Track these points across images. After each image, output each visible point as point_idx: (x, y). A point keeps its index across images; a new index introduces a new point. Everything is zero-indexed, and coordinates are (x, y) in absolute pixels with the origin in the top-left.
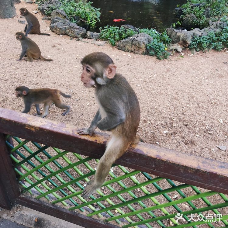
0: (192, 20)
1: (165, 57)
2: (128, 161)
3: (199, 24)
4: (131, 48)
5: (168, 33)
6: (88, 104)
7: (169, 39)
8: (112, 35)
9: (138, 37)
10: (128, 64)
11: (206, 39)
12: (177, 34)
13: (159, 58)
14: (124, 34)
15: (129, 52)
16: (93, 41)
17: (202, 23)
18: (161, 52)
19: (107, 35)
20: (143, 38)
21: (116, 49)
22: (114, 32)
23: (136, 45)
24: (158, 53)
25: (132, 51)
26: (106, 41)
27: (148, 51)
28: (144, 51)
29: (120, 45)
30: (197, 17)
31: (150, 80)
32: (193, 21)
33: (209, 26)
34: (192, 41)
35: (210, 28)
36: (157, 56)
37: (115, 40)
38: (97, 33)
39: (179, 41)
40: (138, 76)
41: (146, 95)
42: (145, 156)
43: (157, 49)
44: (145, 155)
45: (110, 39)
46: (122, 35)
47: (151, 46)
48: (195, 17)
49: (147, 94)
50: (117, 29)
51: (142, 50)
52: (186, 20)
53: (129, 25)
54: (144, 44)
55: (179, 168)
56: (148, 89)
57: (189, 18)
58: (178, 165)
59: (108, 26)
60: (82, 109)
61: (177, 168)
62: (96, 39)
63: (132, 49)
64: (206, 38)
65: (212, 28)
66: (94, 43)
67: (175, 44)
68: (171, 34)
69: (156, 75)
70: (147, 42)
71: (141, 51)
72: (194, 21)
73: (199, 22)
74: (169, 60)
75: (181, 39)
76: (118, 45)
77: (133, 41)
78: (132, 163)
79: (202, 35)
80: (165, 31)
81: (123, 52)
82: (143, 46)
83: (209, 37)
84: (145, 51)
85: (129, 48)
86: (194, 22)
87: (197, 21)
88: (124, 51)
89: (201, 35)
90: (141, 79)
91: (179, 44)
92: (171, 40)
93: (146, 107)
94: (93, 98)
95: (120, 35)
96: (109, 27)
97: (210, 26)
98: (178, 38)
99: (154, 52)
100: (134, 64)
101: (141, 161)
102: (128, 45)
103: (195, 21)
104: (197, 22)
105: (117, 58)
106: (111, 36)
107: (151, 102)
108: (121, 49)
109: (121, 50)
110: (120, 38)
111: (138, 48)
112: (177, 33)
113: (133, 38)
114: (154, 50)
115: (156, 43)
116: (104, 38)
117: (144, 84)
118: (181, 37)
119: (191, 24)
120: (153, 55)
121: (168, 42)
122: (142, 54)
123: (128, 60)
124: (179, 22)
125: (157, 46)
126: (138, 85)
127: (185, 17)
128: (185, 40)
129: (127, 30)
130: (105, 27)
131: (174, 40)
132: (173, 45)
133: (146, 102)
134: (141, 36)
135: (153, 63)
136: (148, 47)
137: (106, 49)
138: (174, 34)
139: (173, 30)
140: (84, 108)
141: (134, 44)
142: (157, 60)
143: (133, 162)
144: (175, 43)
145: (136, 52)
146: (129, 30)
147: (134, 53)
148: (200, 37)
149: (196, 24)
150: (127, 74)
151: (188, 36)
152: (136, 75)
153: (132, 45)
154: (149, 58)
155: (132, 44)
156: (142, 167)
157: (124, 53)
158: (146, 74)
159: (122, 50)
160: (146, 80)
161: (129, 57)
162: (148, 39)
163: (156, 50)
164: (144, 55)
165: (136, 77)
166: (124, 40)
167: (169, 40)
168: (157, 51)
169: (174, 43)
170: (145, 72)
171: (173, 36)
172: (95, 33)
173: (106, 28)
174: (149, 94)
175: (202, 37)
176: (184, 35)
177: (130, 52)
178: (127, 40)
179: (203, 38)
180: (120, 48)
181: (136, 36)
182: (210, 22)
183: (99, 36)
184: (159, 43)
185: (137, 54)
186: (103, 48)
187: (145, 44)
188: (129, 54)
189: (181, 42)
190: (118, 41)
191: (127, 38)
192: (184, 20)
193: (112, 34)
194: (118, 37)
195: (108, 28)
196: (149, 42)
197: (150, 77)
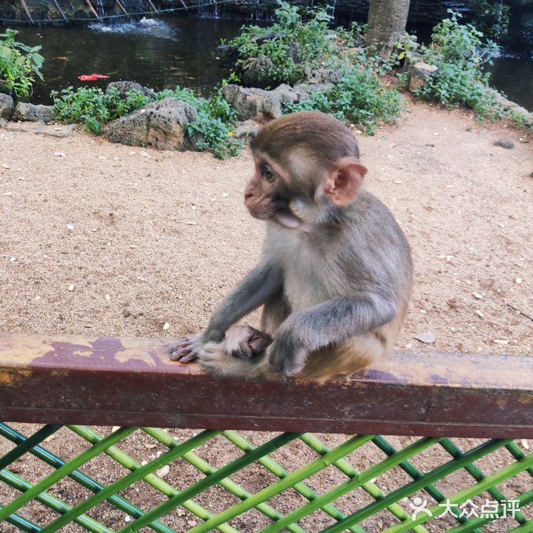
0: (265, 70)
1: (233, 154)
2: (346, 413)
3: (283, 78)
4: (147, 135)
5: (227, 97)
6: (71, 288)
7: (232, 111)
8: (86, 108)
9: (161, 108)
10: (149, 175)
11: (310, 107)
12: (248, 97)
13: (218, 157)
14: (121, 105)
15: (141, 146)
16: (38, 125)
17: (287, 74)
18: (222, 140)
19: (76, 108)
20: (173, 109)
21: (106, 143)
22: (93, 100)
23: (158, 127)
24: (215, 143)
25: (150, 144)
26: (73, 125)
27: (189, 142)
28: (179, 142)
29: (116, 132)
30: (275, 63)
31: (216, 207)
32: (267, 71)
33: (308, 80)
34: (284, 112)
35: (310, 84)
36: (213, 152)
37: (99, 120)
38: (46, 107)
39: (255, 114)
40: (184, 200)
41: (217, 244)
42: (402, 386)
43: (212, 135)
44: (400, 385)
45: (87, 117)
46: (115, 107)
47: (197, 128)
48: (271, 62)
49: (220, 240)
50: (97, 93)
51: (175, 139)
52: (250, 71)
53: (129, 82)
54: (178, 123)
55: (495, 400)
56: (218, 229)
57: (258, 65)
58: (494, 390)
59: (71, 87)
60: (57, 303)
61: (489, 400)
62: (46, 122)
63: (150, 139)
64: (309, 105)
65: (314, 84)
66: (42, 131)
67: (246, 122)
68: (234, 99)
69: (225, 195)
70: (186, 119)
71: (173, 142)
72: (270, 70)
73: (281, 74)
74: (243, 158)
75: (258, 110)
76: (109, 132)
77: (148, 118)
78: (359, 418)
79: (299, 99)
80: (220, 93)
81: (126, 148)
82: (176, 129)
83: (315, 103)
84: (182, 142)
85: (142, 137)
86: (269, 74)
87: (276, 71)
88: (129, 144)
89: (296, 98)
90: (194, 207)
91: (256, 120)
92: (237, 114)
93: (229, 274)
94: (81, 268)
95: (111, 107)
96: (75, 90)
97: (309, 78)
98: (252, 107)
99: (207, 142)
100: (165, 173)
101: (388, 405)
102: (139, 128)
103: (272, 72)
104: (276, 73)
105: (115, 164)
106: (87, 112)
107: (236, 258)
108: (119, 142)
109: (120, 144)
110: (112, 114)
111: (165, 133)
112: (246, 95)
113: (149, 110)
114: (205, 137)
115: (205, 120)
116: (67, 117)
117: (204, 218)
118: (259, 104)
119: (264, 78)
120: (204, 150)
121: (231, 118)
122: (176, 149)
123: (146, 165)
124: (235, 75)
125: (210, 128)
126: (190, 223)
127: (247, 63)
128: (267, 110)
129: (127, 93)
130: (64, 91)
131: (243, 112)
132: (242, 125)
133: (226, 261)
134: (166, 105)
135: (210, 169)
136: (190, 131)
137: (80, 144)
138: (240, 99)
139: (236, 90)
140: (64, 301)
141: (153, 126)
142: (217, 160)
143: (362, 414)
144: (247, 120)
145: (160, 144)
146: (134, 94)
147: (157, 147)
148: (296, 102)
149: (275, 79)
150: (153, 198)
151: (274, 102)
152: (177, 199)
153: (148, 129)
154: (195, 158)
155: (147, 125)
156: (387, 422)
157: (132, 151)
158: (201, 195)
159: (123, 144)
160: (207, 207)
161: (147, 159)
162: (186, 112)
163: (209, 136)
164: (182, 150)
165: (178, 204)
166: (122, 119)
167: (232, 113)
168: (212, 138)
169: (243, 121)
170: (197, 191)
171: (240, 104)
172: (40, 107)
173: (67, 94)
174: (225, 241)
175: (301, 102)
176: (265, 100)
177: (146, 147)
178: (132, 117)
179: (303, 106)
180: (117, 139)
181: (155, 106)
182: (308, 70)
183: (53, 112)
184: (214, 121)
185: (163, 149)
186: (70, 143)
187: (181, 122)
188: (144, 153)
189: (260, 115)
190: (107, 121)
191: (128, 113)
192: (245, 70)
193: (88, 106)
194: (106, 112)
195: (72, 92)
196: (190, 120)
197: (212, 200)
